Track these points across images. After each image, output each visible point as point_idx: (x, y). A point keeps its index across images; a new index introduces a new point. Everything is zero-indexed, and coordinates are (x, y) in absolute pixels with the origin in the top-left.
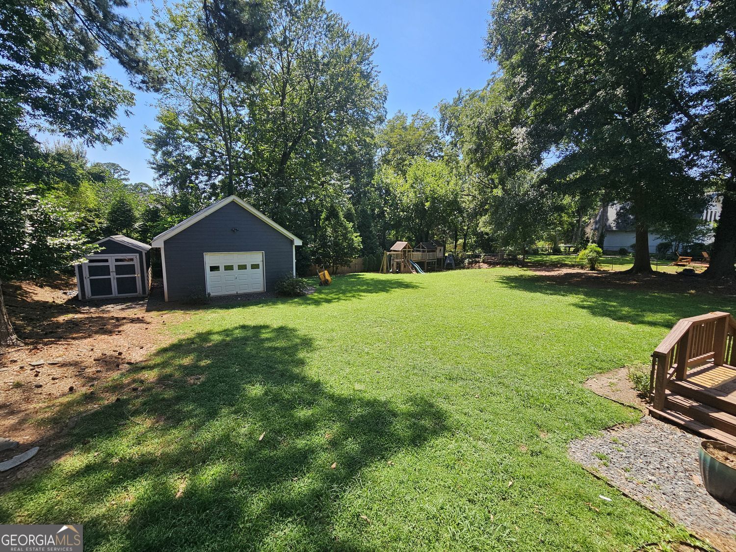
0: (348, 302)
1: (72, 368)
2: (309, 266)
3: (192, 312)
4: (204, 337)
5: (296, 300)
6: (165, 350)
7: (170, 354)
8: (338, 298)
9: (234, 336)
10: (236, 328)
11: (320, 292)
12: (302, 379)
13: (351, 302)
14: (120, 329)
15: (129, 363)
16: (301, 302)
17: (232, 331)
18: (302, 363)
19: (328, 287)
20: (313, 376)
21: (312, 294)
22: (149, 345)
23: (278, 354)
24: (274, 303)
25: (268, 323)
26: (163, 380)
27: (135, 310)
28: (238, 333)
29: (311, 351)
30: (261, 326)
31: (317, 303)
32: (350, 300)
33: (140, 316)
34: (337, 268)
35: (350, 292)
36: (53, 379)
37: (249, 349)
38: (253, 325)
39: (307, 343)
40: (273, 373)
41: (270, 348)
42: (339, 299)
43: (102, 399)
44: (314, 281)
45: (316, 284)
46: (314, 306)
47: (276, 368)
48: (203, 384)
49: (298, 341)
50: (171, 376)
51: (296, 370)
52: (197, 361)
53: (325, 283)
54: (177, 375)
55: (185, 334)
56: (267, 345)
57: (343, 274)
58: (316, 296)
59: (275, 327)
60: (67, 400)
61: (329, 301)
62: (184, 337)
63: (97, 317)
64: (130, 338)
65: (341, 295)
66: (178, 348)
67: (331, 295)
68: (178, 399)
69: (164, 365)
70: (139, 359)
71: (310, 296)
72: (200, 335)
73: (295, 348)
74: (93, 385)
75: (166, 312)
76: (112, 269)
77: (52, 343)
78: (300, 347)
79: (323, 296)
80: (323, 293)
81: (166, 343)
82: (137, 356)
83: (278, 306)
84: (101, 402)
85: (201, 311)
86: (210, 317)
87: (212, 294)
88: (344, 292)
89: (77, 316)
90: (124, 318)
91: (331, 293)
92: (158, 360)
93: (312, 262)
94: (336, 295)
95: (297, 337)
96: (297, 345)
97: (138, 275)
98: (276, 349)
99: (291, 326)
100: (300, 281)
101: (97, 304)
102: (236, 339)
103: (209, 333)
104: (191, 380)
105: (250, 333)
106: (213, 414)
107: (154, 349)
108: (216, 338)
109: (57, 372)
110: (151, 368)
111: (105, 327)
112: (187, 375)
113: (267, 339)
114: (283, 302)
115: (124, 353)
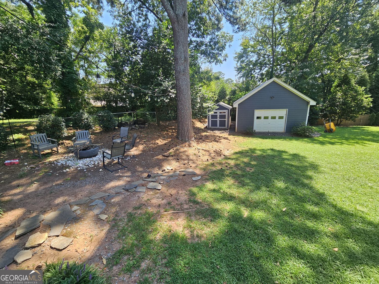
0: (350, 146)
1: (207, 152)
2: (317, 119)
3: (247, 138)
4: (253, 151)
5: (305, 139)
6: (236, 153)
7: (239, 155)
8: (340, 143)
9: (267, 153)
10: (269, 150)
11: (325, 137)
12: (311, 188)
13: (354, 146)
14: (220, 141)
15: (224, 155)
16: (309, 141)
17: (266, 150)
18: (310, 178)
19: (332, 134)
20: (319, 188)
21: (318, 137)
22: (230, 150)
23: (294, 168)
24: (290, 139)
25: (287, 150)
26: (237, 165)
27: (225, 134)
28: (269, 152)
29: (318, 173)
30: (282, 151)
31: (322, 143)
32: (354, 145)
33: (227, 137)
34: (341, 121)
35: (353, 139)
36: (203, 155)
37: (276, 162)
38: (278, 150)
39: (314, 167)
40: (291, 179)
41: (288, 164)
42: (342, 143)
43: (216, 166)
44: (321, 129)
45: (321, 131)
46: (319, 145)
47: (292, 176)
48: (253, 173)
49: (307, 164)
50: (239, 165)
51: (306, 181)
52: (250, 161)
53: (331, 131)
54: (242, 165)
55: (244, 147)
56: (286, 162)
57: (347, 126)
58: (321, 139)
59: (291, 153)
60: (207, 163)
61: (332, 144)
62: (243, 149)
63: (213, 135)
64: (224, 145)
65: (344, 141)
66: (242, 153)
67: (334, 140)
68: (243, 176)
69: (237, 159)
70: (227, 155)
71: (316, 138)
72: (250, 149)
73: (305, 168)
74: (213, 160)
75: (236, 136)
76: (218, 116)
77: (202, 142)
78: (309, 169)
79: (327, 139)
80: (327, 137)
81: (237, 150)
82: (227, 153)
83: (293, 142)
84: (216, 167)
85: (250, 138)
86: (255, 142)
87: (256, 131)
88: (347, 139)
89: (208, 134)
90: (221, 137)
91: (335, 138)
92: (234, 157)
93: (320, 116)
94: (339, 140)
95: (307, 162)
96: (306, 166)
97: (226, 119)
98: (292, 166)
99: (302, 154)
100: (310, 128)
101: (213, 130)
102: (269, 155)
103: (255, 149)
104: (248, 169)
105: (276, 154)
106: (258, 188)
107: (233, 152)
108: (259, 153)
109: (204, 153)
110: (232, 159)
111: (216, 140)
112: (246, 166)
113: (286, 159)
114: (297, 140)
115: (222, 151)
